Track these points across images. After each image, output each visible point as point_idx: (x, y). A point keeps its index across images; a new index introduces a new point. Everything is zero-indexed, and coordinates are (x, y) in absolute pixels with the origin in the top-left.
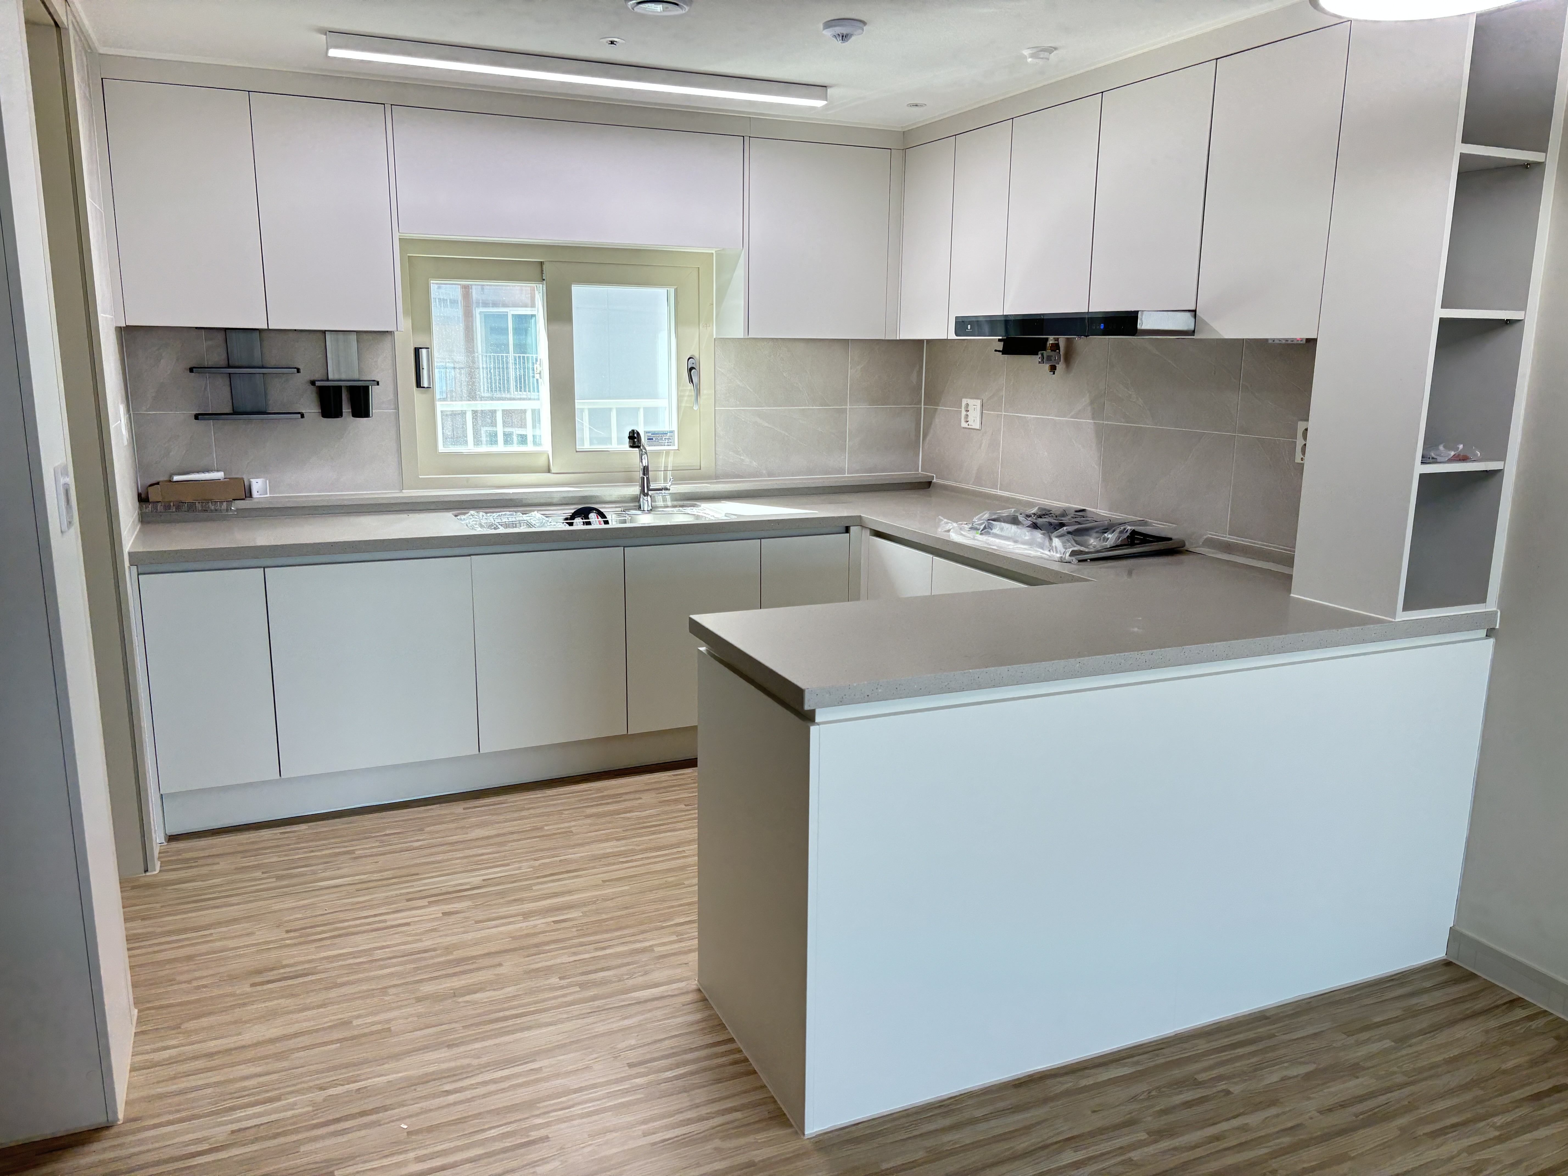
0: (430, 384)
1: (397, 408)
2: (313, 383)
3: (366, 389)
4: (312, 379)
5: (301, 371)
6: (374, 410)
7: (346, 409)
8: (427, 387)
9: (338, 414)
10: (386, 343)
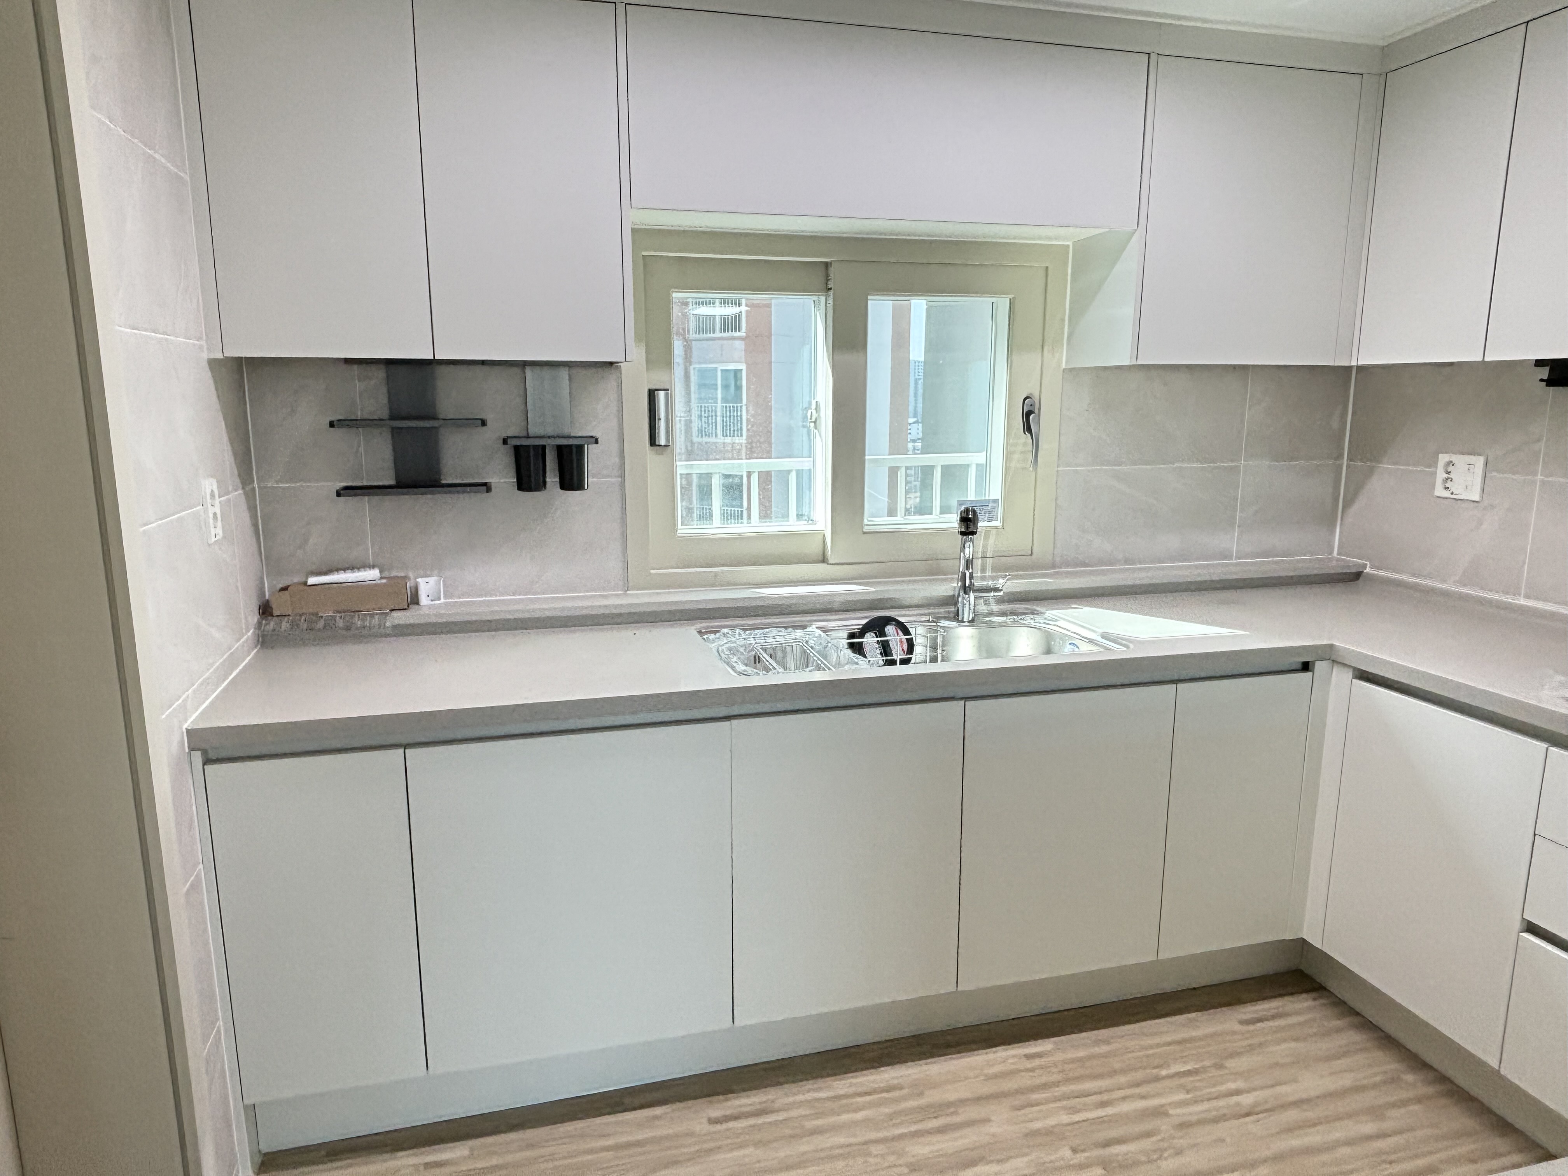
0: (667, 440)
1: (622, 476)
2: (505, 441)
3: (580, 448)
4: (504, 435)
5: (489, 423)
6: (590, 480)
7: (552, 479)
8: (665, 446)
9: (541, 486)
10: (610, 381)
